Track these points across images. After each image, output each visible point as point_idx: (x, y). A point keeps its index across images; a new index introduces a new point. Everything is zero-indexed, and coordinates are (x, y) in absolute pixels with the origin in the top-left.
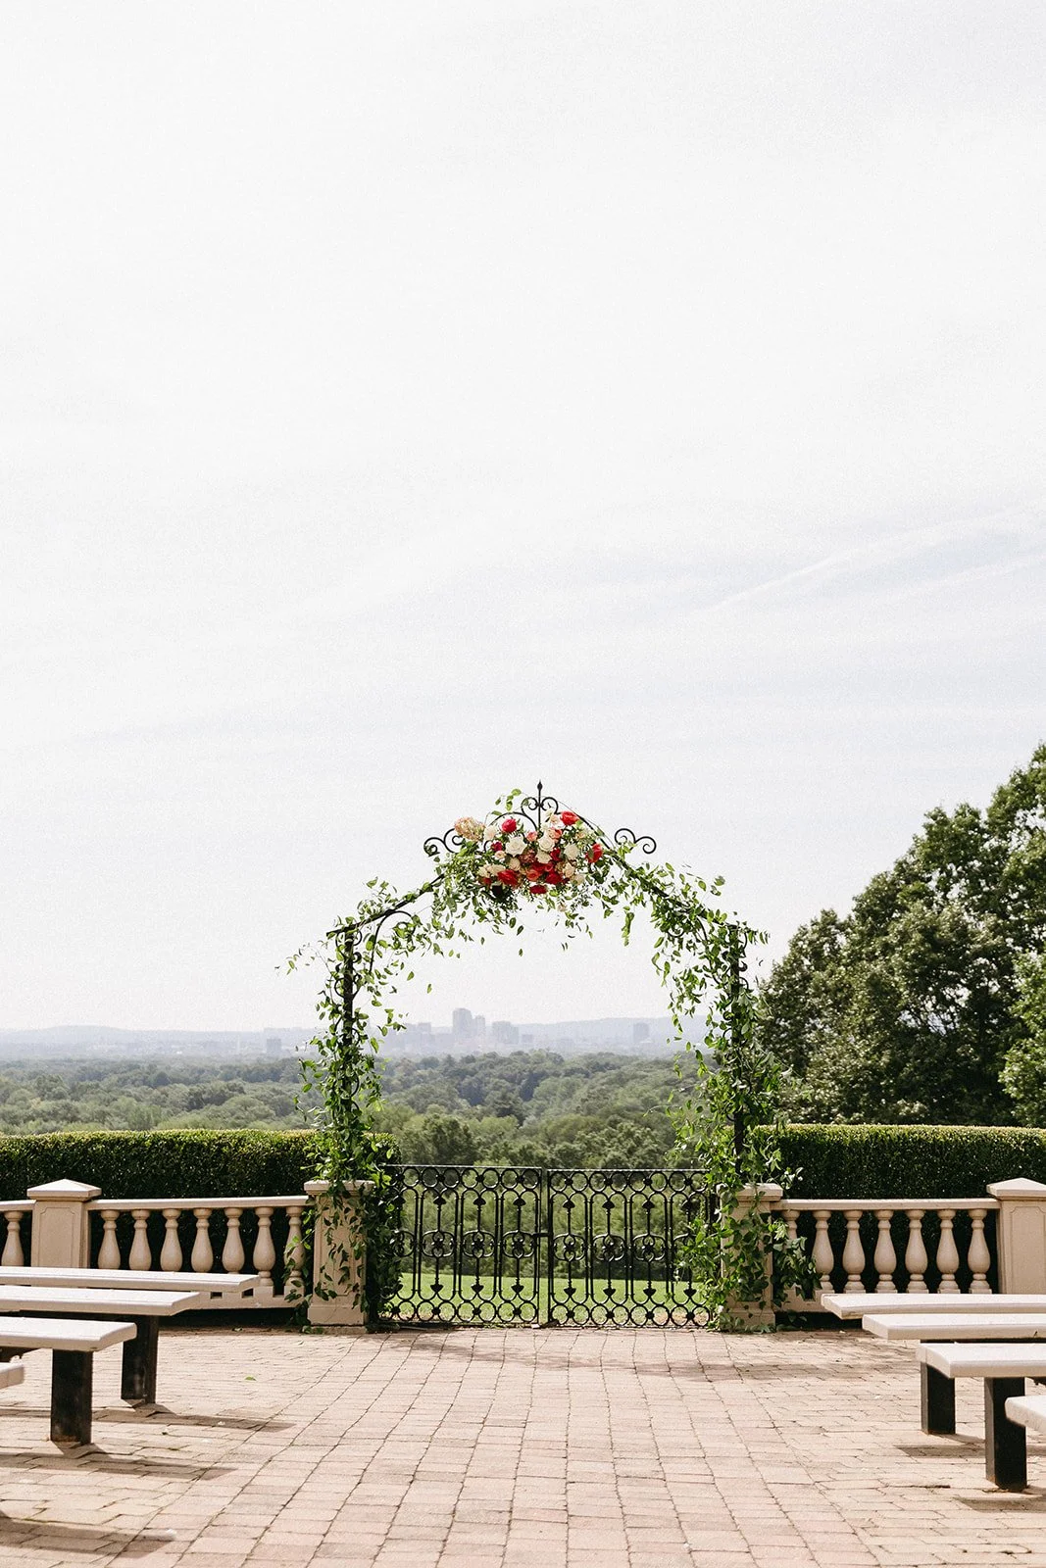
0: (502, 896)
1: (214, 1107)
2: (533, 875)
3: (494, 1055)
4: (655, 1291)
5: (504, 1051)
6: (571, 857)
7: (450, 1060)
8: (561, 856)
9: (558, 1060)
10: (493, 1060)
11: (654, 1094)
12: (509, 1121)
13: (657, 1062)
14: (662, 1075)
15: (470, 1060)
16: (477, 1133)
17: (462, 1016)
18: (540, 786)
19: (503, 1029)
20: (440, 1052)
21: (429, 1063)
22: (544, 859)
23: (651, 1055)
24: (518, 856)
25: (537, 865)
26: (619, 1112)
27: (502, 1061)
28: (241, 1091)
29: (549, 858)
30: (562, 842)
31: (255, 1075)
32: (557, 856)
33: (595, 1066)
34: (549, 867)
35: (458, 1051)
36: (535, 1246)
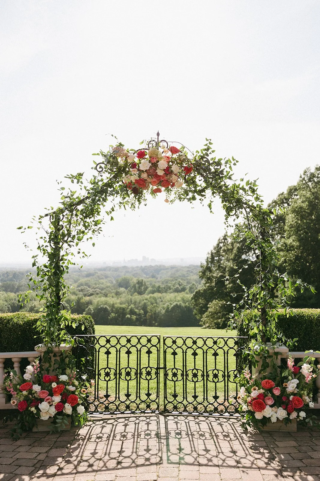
0: (137, 192)
1: (92, 277)
2: (154, 182)
3: (151, 265)
4: (219, 397)
5: (153, 265)
6: (175, 172)
7: (141, 267)
8: (170, 171)
9: (164, 266)
10: (151, 266)
11: (185, 273)
12: (154, 279)
13: (185, 267)
14: (187, 269)
15: (146, 267)
16: (147, 282)
17: (144, 258)
18: (158, 134)
19: (153, 260)
20: (139, 265)
21: (137, 267)
22: (160, 173)
23: (184, 265)
24: (146, 171)
25: (157, 176)
26: (177, 277)
27: (153, 267)
28: (97, 273)
29: (163, 172)
30: (171, 163)
31: (100, 270)
32: (168, 171)
33: (172, 267)
34: (163, 177)
35: (144, 265)
36: (157, 373)
